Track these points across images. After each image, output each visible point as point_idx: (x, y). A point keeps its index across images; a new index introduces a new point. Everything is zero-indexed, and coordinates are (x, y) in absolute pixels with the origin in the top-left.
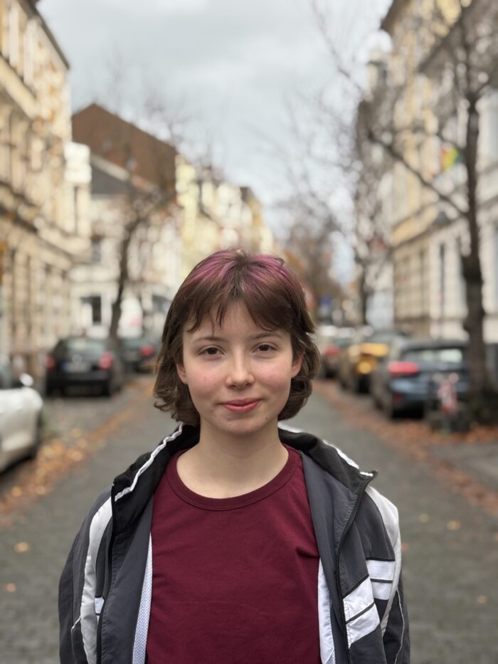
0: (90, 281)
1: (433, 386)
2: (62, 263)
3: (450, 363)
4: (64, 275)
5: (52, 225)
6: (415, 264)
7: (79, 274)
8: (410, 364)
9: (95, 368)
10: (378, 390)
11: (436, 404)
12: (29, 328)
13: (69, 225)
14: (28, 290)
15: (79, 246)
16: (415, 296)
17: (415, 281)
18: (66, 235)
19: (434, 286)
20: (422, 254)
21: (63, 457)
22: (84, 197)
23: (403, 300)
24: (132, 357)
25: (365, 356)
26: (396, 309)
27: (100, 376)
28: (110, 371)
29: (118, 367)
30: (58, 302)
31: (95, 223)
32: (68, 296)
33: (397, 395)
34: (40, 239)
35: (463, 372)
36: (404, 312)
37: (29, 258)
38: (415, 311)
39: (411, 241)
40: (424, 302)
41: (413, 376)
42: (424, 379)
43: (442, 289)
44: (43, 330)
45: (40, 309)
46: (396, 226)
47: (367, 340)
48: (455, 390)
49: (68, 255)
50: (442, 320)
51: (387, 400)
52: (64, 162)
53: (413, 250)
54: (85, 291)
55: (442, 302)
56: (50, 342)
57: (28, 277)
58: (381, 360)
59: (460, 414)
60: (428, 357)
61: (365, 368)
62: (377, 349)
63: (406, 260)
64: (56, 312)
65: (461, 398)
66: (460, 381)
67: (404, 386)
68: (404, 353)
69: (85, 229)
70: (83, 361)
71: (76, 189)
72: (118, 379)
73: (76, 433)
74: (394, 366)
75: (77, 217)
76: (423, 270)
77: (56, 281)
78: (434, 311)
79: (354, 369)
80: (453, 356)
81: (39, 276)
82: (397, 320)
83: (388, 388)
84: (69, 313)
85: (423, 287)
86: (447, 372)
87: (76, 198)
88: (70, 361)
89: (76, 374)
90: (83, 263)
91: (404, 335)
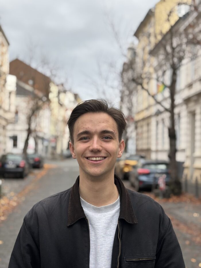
0: (14, 130)
1: (155, 179)
2: (4, 123)
3: (162, 170)
4: (4, 127)
5: (0, 108)
6: (145, 128)
7: (10, 127)
8: (146, 170)
9: (18, 167)
10: (132, 179)
11: (157, 186)
13: (6, 107)
15: (10, 116)
16: (145, 141)
17: (145, 135)
18: (5, 111)
19: (154, 137)
20: (148, 124)
21: (8, 204)
22: (13, 96)
23: (140, 142)
24: (31, 162)
25: (127, 165)
26: (137, 146)
27: (20, 170)
28: (23, 168)
29: (27, 166)
30: (1, 138)
31: (17, 107)
32: (5, 136)
33: (141, 182)
35: (167, 173)
36: (140, 147)
38: (145, 147)
39: (144, 119)
40: (149, 143)
41: (147, 174)
42: (152, 176)
43: (157, 139)
46: (138, 113)
47: (127, 159)
48: (165, 181)
49: (6, 120)
50: (157, 151)
51: (137, 184)
53: (144, 123)
55: (157, 144)
58: (134, 167)
59: (167, 191)
60: (153, 167)
61: (126, 170)
62: (132, 163)
63: (142, 127)
65: (167, 184)
66: (167, 177)
67: (144, 178)
68: (144, 165)
69: (13, 109)
70: (13, 164)
71: (10, 93)
72: (26, 171)
73: (12, 194)
74: (140, 170)
75: (10, 105)
76: (148, 131)
77: (1, 130)
78: (153, 148)
79: (122, 170)
80: (163, 167)
82: (137, 150)
83: (137, 179)
84: (5, 143)
85: (148, 138)
86: (162, 173)
87: (10, 97)
88: (8, 164)
89: (10, 169)
90: (11, 123)
91: (142, 157)
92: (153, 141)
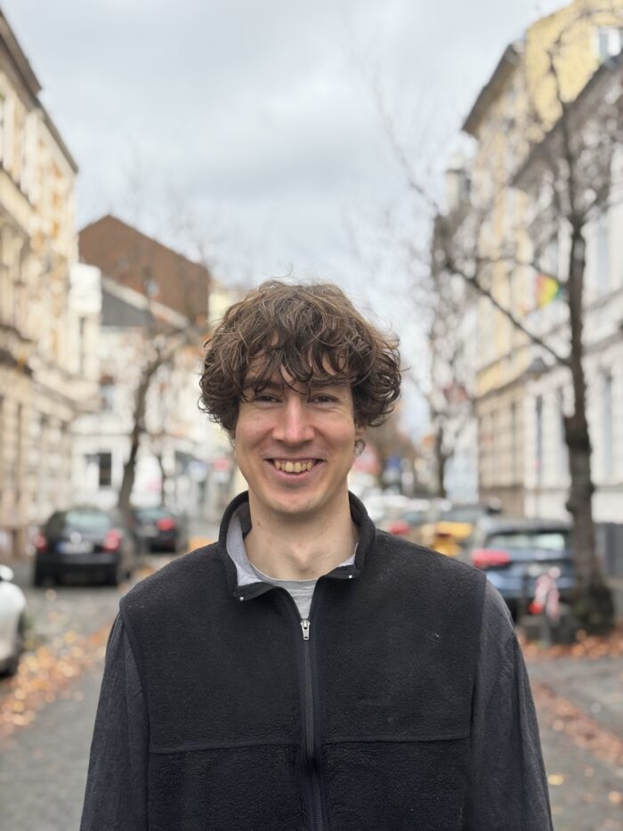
0: (97, 434)
1: (527, 580)
2: (63, 413)
3: (549, 551)
4: (64, 427)
5: (51, 366)
6: (504, 419)
7: (84, 425)
8: (501, 551)
9: (99, 549)
12: (18, 496)
13: (73, 366)
14: (18, 447)
15: (83, 391)
16: (505, 460)
17: (505, 441)
18: (68, 377)
19: (530, 448)
20: (514, 407)
22: (93, 330)
23: (489, 464)
25: (443, 537)
26: (480, 476)
27: (104, 559)
28: (117, 553)
29: (128, 547)
30: (55, 461)
31: (104, 362)
32: (69, 454)
34: (36, 382)
35: (566, 563)
36: (489, 481)
37: (20, 407)
38: (506, 479)
39: (500, 391)
40: (515, 468)
41: (504, 567)
42: (517, 571)
43: (539, 453)
44: (35, 499)
45: (33, 471)
46: (481, 372)
47: (443, 517)
49: (71, 404)
50: (538, 491)
52: (68, 286)
53: (502, 403)
54: (92, 447)
55: (539, 469)
56: (44, 512)
57: (19, 431)
58: (464, 544)
59: (563, 619)
60: (521, 542)
62: (459, 529)
63: (493, 414)
64: (53, 474)
65: (563, 599)
66: (562, 576)
68: (492, 536)
69: (93, 370)
70: (84, 541)
71: (83, 320)
72: (128, 563)
73: (70, 637)
74: (477, 554)
75: (83, 356)
76: (514, 428)
77: (54, 435)
78: (530, 481)
80: (554, 543)
81: (33, 429)
82: (483, 490)
84: (69, 476)
85: (515, 449)
86: (548, 562)
87: (82, 332)
88: (67, 540)
89: (75, 556)
90: (89, 413)
91: (492, 512)
92: (529, 461)
